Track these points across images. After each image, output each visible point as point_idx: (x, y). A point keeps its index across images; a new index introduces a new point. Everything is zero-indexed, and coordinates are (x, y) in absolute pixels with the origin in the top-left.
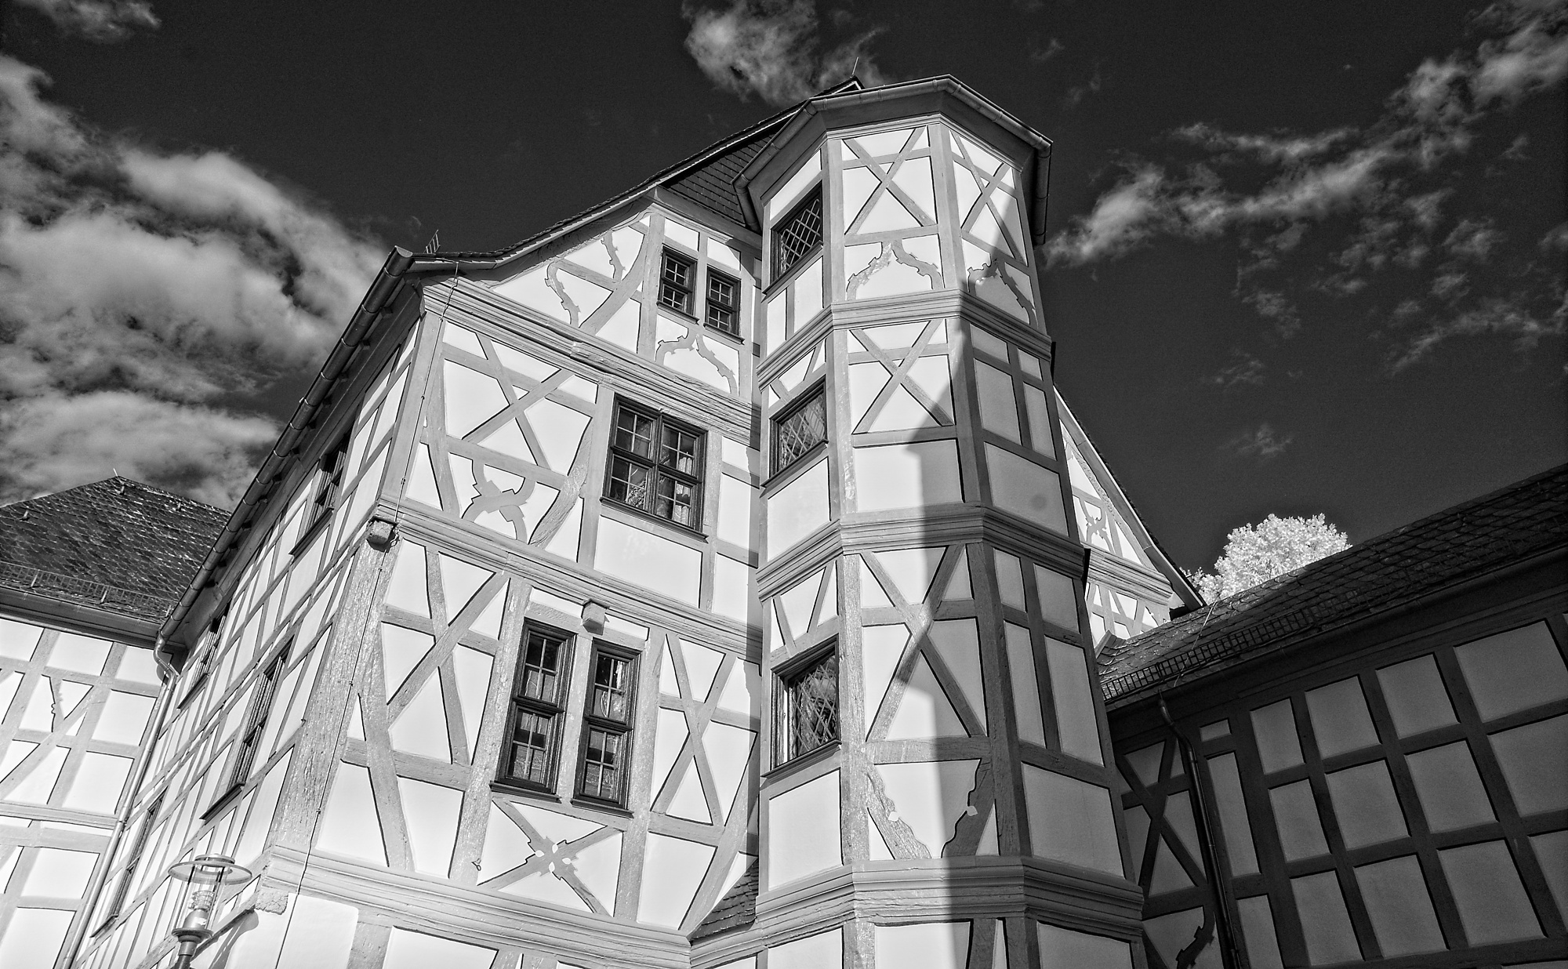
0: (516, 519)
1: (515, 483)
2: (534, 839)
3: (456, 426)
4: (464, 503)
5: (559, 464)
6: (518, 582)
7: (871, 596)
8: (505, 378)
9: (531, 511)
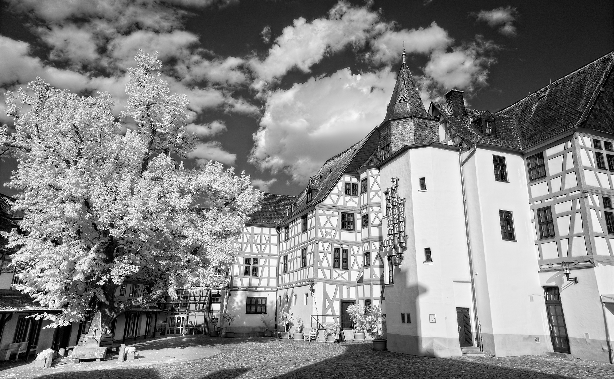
0: (331, 236)
1: (330, 230)
2: (339, 274)
3: (322, 225)
4: (325, 235)
5: (335, 226)
6: (332, 244)
7: (373, 248)
8: (327, 216)
9: (333, 234)
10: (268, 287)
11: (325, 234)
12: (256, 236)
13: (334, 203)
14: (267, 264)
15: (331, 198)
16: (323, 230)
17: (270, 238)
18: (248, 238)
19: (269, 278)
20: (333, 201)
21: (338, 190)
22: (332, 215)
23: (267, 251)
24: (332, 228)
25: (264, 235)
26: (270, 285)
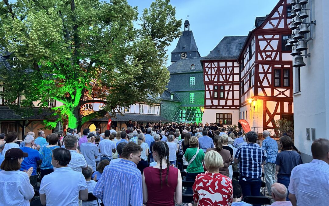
0: (271, 58)
1: (270, 53)
3: (262, 49)
5: (275, 48)
6: (273, 65)
8: (266, 40)
9: (273, 56)
10: (233, 106)
11: (264, 57)
12: (221, 69)
13: (274, 27)
14: (231, 89)
15: (271, 23)
16: (263, 54)
17: (233, 70)
18: (216, 71)
19: (233, 99)
20: (273, 25)
21: (279, 14)
22: (273, 39)
23: (231, 80)
24: (273, 51)
25: (229, 67)
26: (235, 105)
